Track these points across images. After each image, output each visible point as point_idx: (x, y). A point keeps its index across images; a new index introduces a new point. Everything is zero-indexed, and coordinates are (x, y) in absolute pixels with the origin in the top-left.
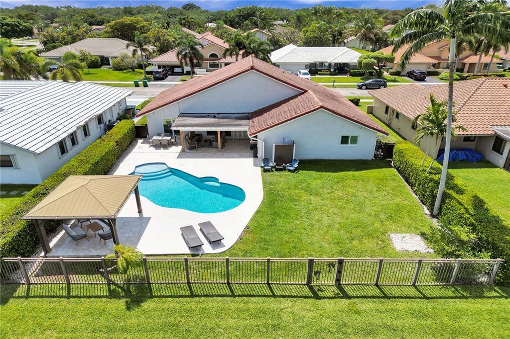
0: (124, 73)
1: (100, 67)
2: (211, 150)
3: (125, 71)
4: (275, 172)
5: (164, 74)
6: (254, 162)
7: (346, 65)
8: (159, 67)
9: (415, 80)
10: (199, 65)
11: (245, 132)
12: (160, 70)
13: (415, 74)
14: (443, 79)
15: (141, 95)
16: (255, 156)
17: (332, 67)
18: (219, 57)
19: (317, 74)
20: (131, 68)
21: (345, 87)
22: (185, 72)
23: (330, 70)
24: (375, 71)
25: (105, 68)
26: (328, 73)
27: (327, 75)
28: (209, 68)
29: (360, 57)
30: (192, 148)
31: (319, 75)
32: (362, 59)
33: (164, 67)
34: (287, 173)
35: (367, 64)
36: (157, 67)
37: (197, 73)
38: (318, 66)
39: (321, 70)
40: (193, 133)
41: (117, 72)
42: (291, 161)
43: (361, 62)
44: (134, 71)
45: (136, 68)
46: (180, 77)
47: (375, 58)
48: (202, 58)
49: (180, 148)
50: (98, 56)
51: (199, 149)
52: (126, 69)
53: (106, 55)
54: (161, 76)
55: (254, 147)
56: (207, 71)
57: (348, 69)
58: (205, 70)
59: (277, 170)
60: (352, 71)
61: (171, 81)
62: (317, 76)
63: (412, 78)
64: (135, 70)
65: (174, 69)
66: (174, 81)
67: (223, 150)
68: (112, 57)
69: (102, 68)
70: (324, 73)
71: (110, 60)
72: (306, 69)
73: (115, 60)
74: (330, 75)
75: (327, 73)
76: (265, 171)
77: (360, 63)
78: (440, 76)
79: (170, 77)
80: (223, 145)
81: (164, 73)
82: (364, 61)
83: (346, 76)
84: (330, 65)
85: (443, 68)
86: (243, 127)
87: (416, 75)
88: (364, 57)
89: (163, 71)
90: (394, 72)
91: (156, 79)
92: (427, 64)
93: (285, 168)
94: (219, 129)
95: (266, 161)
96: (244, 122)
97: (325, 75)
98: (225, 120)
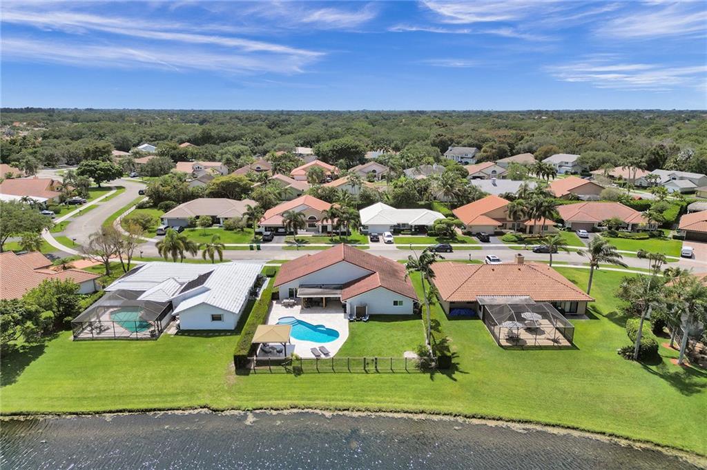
0: (235, 233)
1: (211, 225)
2: (319, 308)
3: (235, 231)
4: (355, 322)
5: (270, 236)
6: (344, 316)
8: (266, 228)
9: (481, 240)
10: (300, 227)
11: (339, 298)
13: (483, 236)
15: (259, 259)
16: (345, 312)
17: (413, 228)
18: (317, 220)
19: (400, 233)
20: (239, 228)
22: (288, 233)
23: (411, 230)
26: (409, 233)
28: (308, 228)
29: (434, 222)
30: (307, 307)
31: (403, 234)
33: (270, 228)
34: (362, 322)
36: (264, 229)
37: (298, 232)
38: (401, 227)
39: (403, 230)
40: (308, 298)
41: (229, 232)
42: (365, 316)
44: (243, 230)
46: (284, 238)
49: (300, 306)
50: (210, 216)
51: (311, 307)
52: (235, 229)
53: (218, 216)
55: (344, 306)
56: (307, 231)
58: (305, 230)
59: (357, 321)
60: (428, 231)
61: (277, 243)
62: (401, 236)
63: (479, 239)
65: (278, 230)
66: (279, 242)
67: (326, 308)
68: (223, 218)
69: (214, 227)
70: (406, 232)
72: (390, 231)
76: (351, 321)
77: (435, 226)
79: (277, 238)
80: (326, 305)
83: (425, 236)
84: (411, 226)
86: (338, 294)
92: (494, 226)
93: (361, 320)
94: (324, 296)
95: (351, 315)
96: (339, 291)
97: (407, 234)
98: (327, 290)
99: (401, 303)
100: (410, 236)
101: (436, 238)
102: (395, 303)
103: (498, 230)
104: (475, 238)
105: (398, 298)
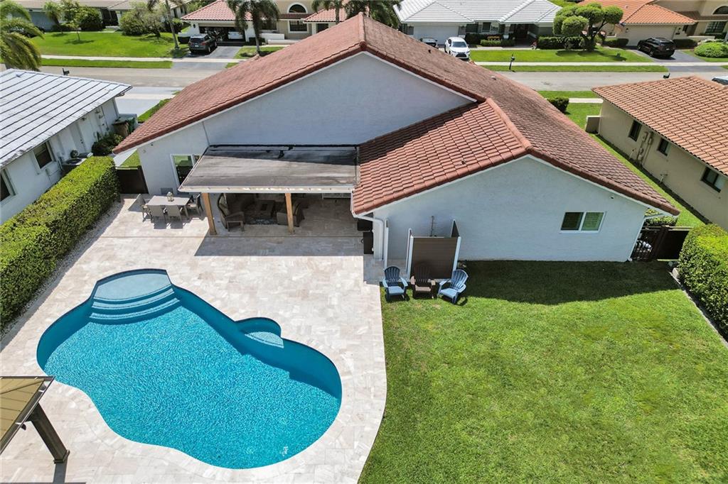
0: (141, 40)
1: (101, 28)
3: (144, 36)
4: (412, 299)
5: (208, 44)
6: (366, 266)
7: (531, 27)
8: (202, 30)
9: (653, 56)
10: (270, 27)
11: (346, 196)
12: (202, 36)
13: (655, 46)
14: (704, 56)
16: (368, 250)
17: (507, 30)
18: (307, 13)
19: (478, 43)
20: (153, 31)
21: (532, 69)
22: (247, 40)
23: (501, 37)
24: (583, 40)
25: (110, 30)
26: (499, 42)
27: (498, 45)
28: (290, 32)
29: (559, 14)
31: (483, 45)
32: (562, 16)
33: (212, 29)
34: (439, 305)
35: (570, 26)
36: (197, 30)
37: (269, 40)
38: (481, 29)
39: (485, 37)
41: (129, 39)
42: (449, 274)
43: (561, 23)
44: (158, 36)
45: (163, 31)
46: (238, 50)
47: (585, 15)
48: (277, 12)
49: (206, 223)
50: (97, 8)
51: (248, 226)
52: (145, 32)
53: (110, 8)
54: (204, 47)
55: (366, 227)
56: (286, 38)
57: (534, 36)
58: (283, 35)
59: (418, 296)
60: (541, 38)
61: (221, 57)
62: (480, 48)
63: (648, 53)
64: (161, 34)
65: (227, 34)
66: (226, 57)
67: (299, 230)
68: (122, 11)
69: (105, 31)
70: (491, 41)
71: (119, 16)
72: (459, 34)
73: (126, 16)
74: (502, 46)
75: (496, 42)
76: (391, 298)
77: (559, 24)
78: (697, 49)
79: (220, 49)
81: (208, 41)
82: (568, 20)
83: (531, 49)
84: (503, 26)
85: (701, 34)
86: (340, 186)
87: (657, 48)
88: (566, 13)
89: (206, 38)
90: (614, 41)
91: (196, 53)
92: (675, 26)
93: (434, 293)
94: (288, 190)
95: (392, 273)
96: (344, 171)
97: (493, 45)
98: (304, 166)
99: (594, 219)
100: (500, 49)
101: (556, 51)
102: (571, 221)
103: (683, 36)
104: (637, 53)
105: (585, 199)
